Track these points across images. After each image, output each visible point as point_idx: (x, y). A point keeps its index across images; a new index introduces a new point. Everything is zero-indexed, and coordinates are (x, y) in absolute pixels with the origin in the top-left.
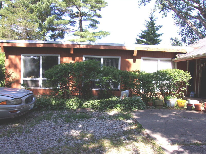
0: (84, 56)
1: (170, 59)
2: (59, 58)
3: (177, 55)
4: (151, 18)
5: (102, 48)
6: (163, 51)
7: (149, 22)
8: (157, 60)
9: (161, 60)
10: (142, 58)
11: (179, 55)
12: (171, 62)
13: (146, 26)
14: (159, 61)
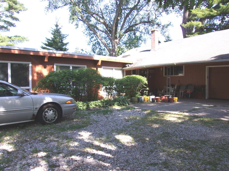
0: (55, 64)
1: (121, 68)
2: (30, 65)
3: (127, 65)
4: (57, 26)
5: (76, 57)
6: (119, 62)
7: (55, 29)
8: (113, 69)
9: (115, 69)
10: (102, 67)
11: (128, 65)
12: (121, 71)
13: (52, 34)
14: (114, 70)
